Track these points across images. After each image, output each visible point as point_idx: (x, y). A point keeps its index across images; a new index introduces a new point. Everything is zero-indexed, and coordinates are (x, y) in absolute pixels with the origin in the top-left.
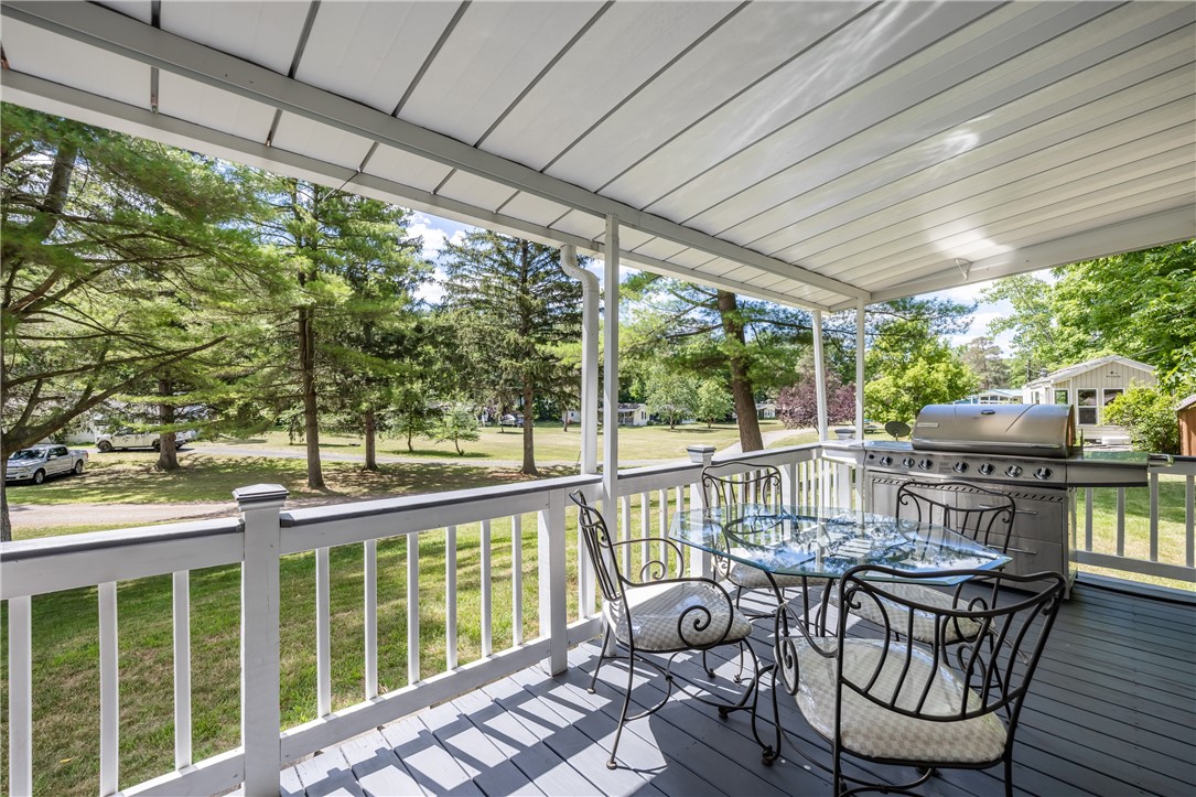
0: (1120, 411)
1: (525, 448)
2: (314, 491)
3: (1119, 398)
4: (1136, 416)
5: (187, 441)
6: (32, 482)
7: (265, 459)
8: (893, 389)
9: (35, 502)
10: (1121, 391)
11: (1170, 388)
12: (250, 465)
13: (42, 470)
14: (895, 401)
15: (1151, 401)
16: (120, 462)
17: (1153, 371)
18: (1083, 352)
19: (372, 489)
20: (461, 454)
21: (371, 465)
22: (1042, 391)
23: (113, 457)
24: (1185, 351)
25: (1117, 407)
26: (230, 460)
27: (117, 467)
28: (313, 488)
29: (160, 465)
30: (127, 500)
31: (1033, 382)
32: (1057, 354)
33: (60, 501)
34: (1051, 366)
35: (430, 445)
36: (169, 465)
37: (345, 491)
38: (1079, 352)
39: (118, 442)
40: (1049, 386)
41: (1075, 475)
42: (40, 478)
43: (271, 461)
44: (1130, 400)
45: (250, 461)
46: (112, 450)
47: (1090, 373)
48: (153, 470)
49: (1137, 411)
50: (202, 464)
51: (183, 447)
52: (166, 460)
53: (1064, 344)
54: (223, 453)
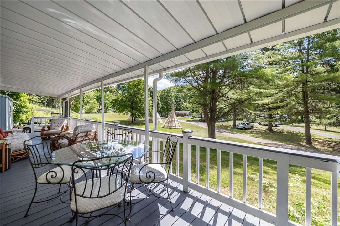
2: (306, 145)
5: (278, 124)
6: (242, 129)
7: (300, 132)
9: (240, 133)
12: (294, 133)
13: (244, 127)
16: (261, 128)
19: (334, 150)
23: (260, 126)
26: (288, 131)
27: (260, 129)
28: (306, 144)
29: (268, 130)
30: (254, 136)
33: (243, 134)
36: (270, 130)
37: (319, 148)
39: (262, 123)
42: (244, 129)
43: (302, 133)
45: (294, 132)
46: (261, 125)
48: (266, 131)
50: (280, 131)
51: (278, 126)
52: (270, 128)
54: (287, 129)
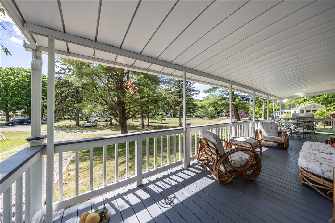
0: (317, 115)
1: (180, 122)
2: (143, 129)
3: (316, 112)
4: (321, 116)
8: (258, 110)
10: (317, 111)
11: (328, 110)
14: (258, 113)
15: (324, 113)
17: (324, 106)
18: (306, 102)
19: (149, 129)
20: (163, 123)
21: (149, 125)
22: (297, 111)
24: (330, 104)
25: (316, 114)
29: (110, 124)
31: (294, 108)
32: (299, 102)
34: (298, 105)
35: (156, 121)
36: (111, 124)
37: (146, 129)
38: (305, 102)
40: (299, 109)
41: (314, 120)
44: (319, 112)
47: (309, 107)
49: (321, 115)
53: (301, 100)
